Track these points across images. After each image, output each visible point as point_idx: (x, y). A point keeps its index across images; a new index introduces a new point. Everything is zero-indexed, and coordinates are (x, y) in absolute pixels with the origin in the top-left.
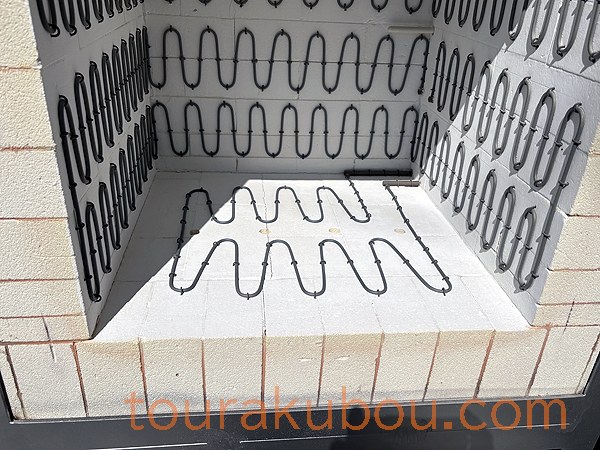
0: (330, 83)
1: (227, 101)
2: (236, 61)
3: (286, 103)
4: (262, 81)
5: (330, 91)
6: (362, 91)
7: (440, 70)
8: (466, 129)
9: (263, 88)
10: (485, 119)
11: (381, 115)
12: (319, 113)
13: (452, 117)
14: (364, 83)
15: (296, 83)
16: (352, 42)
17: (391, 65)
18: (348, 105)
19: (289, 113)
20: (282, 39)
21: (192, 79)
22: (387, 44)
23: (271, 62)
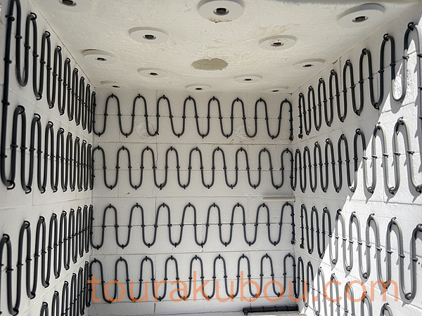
0: (226, 239)
1: (148, 256)
2: (156, 226)
3: (193, 256)
4: (175, 240)
5: (226, 244)
6: (250, 244)
7: (304, 224)
8: (334, 262)
9: (176, 245)
10: (348, 252)
11: (266, 261)
12: (219, 262)
13: (321, 256)
14: (250, 238)
15: (200, 240)
16: (238, 210)
17: (268, 224)
18: (241, 254)
19: (196, 262)
20: (190, 210)
21: (123, 241)
22: (263, 210)
23: (182, 225)
